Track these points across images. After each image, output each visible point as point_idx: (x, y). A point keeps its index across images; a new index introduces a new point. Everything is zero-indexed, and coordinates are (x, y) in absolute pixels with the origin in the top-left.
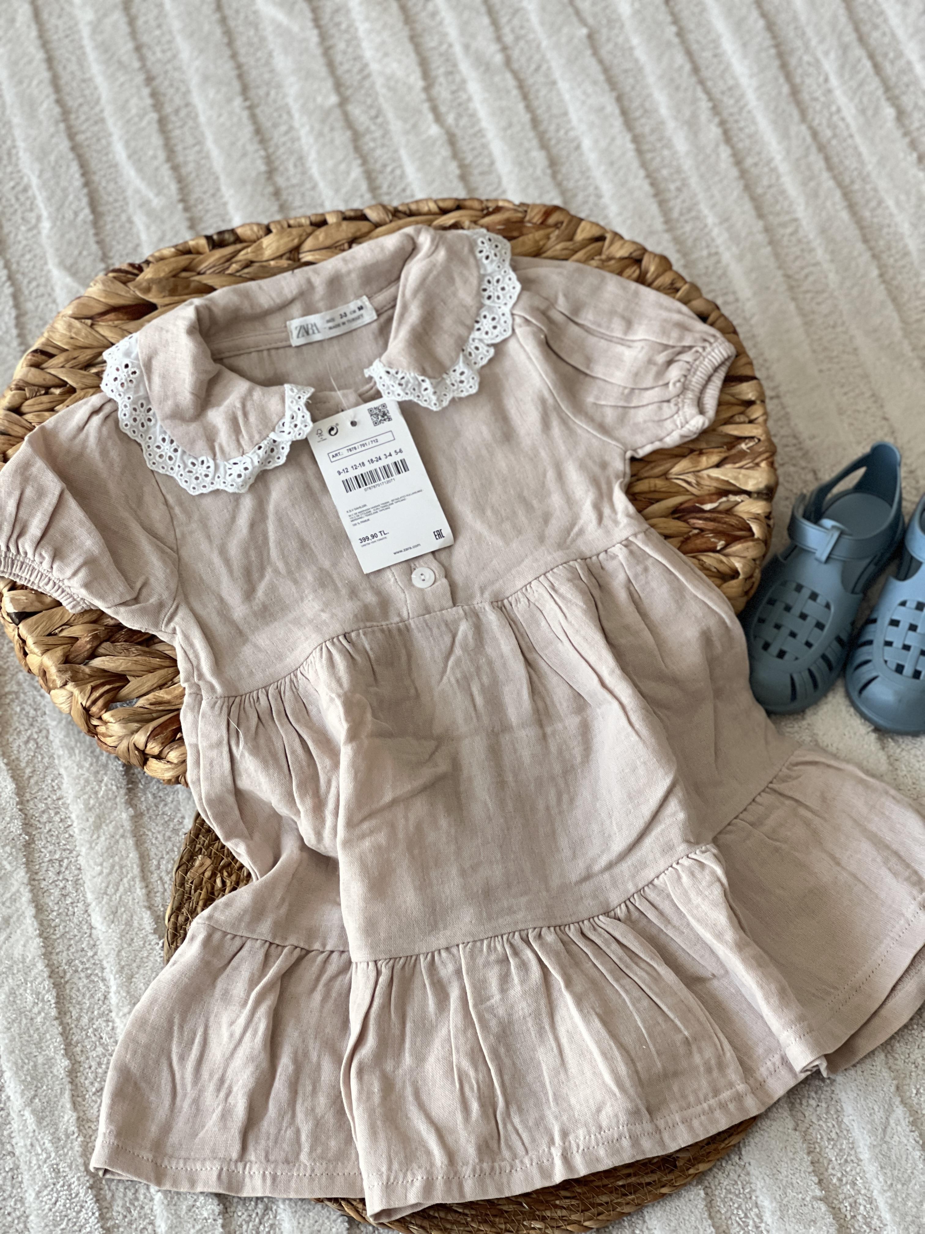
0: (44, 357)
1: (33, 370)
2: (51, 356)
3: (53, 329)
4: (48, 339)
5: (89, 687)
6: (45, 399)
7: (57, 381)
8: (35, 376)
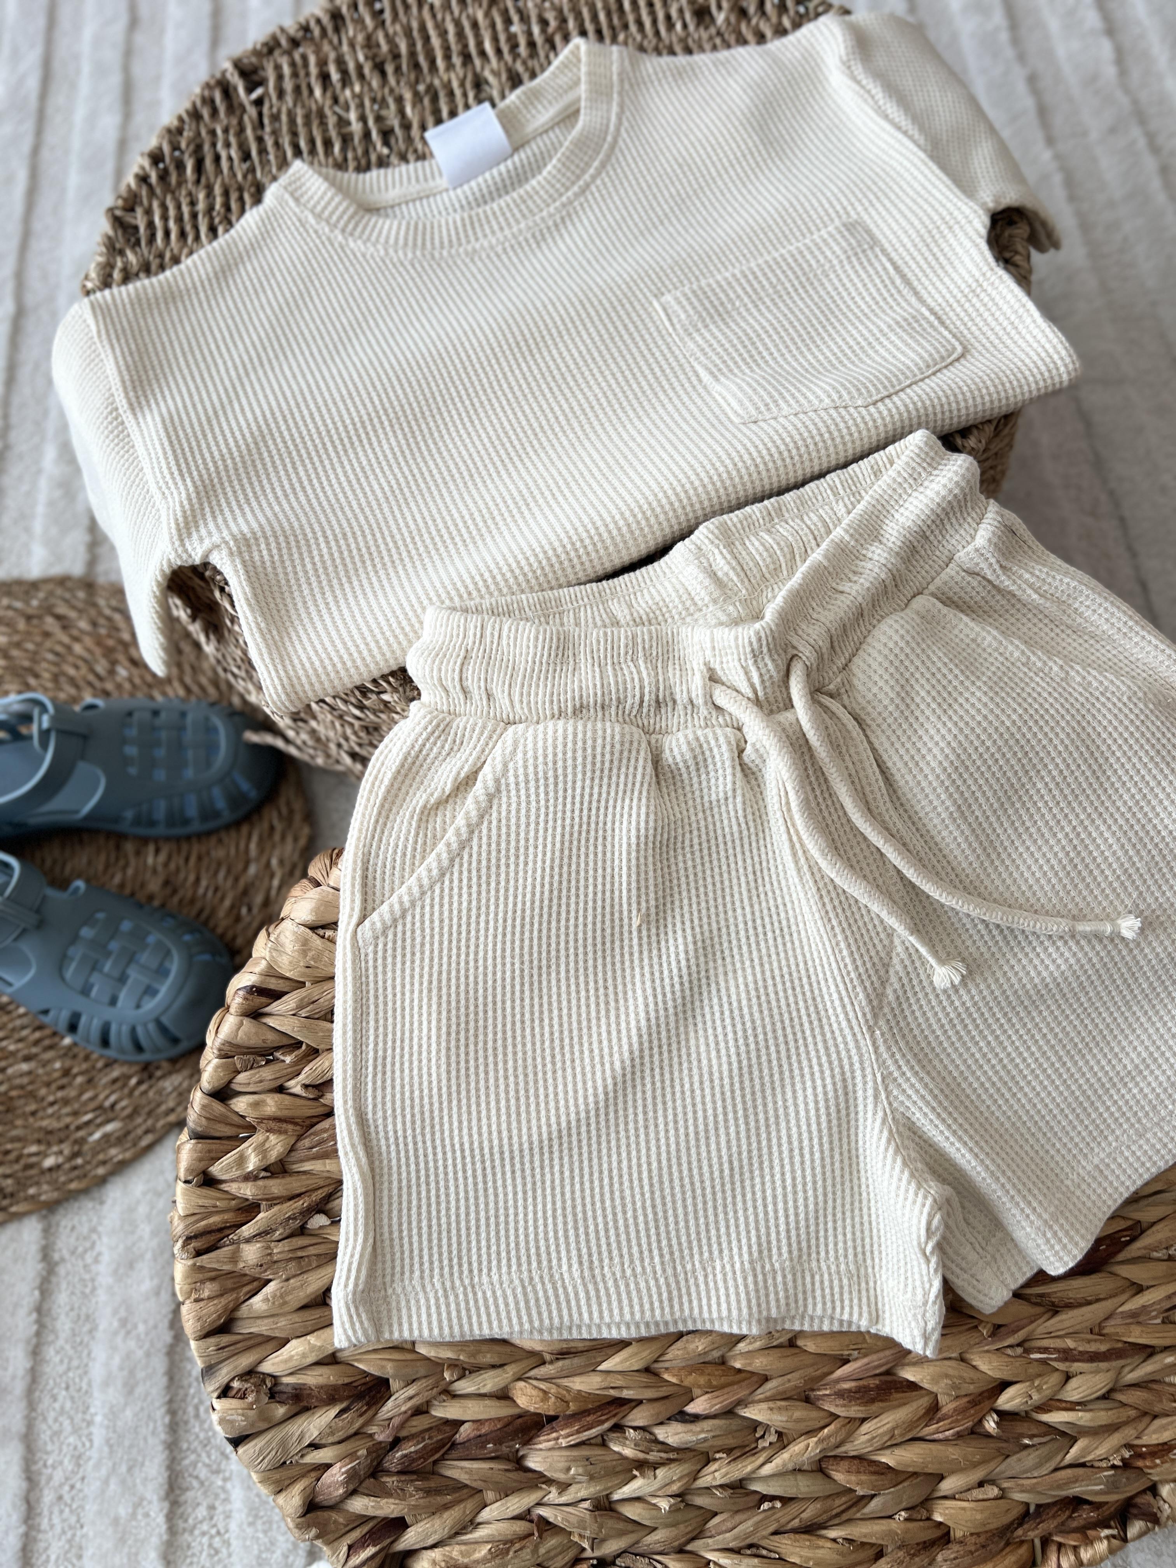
0: (264, 1000)
1: (246, 1021)
2: (276, 995)
3: (278, 948)
4: (270, 967)
5: (345, 1549)
6: (267, 1074)
7: (286, 1041)
8: (247, 1034)
